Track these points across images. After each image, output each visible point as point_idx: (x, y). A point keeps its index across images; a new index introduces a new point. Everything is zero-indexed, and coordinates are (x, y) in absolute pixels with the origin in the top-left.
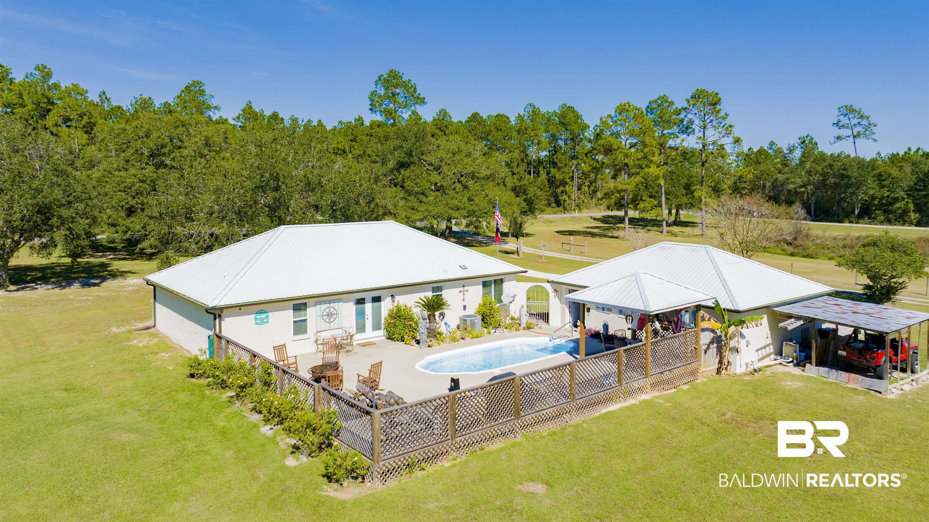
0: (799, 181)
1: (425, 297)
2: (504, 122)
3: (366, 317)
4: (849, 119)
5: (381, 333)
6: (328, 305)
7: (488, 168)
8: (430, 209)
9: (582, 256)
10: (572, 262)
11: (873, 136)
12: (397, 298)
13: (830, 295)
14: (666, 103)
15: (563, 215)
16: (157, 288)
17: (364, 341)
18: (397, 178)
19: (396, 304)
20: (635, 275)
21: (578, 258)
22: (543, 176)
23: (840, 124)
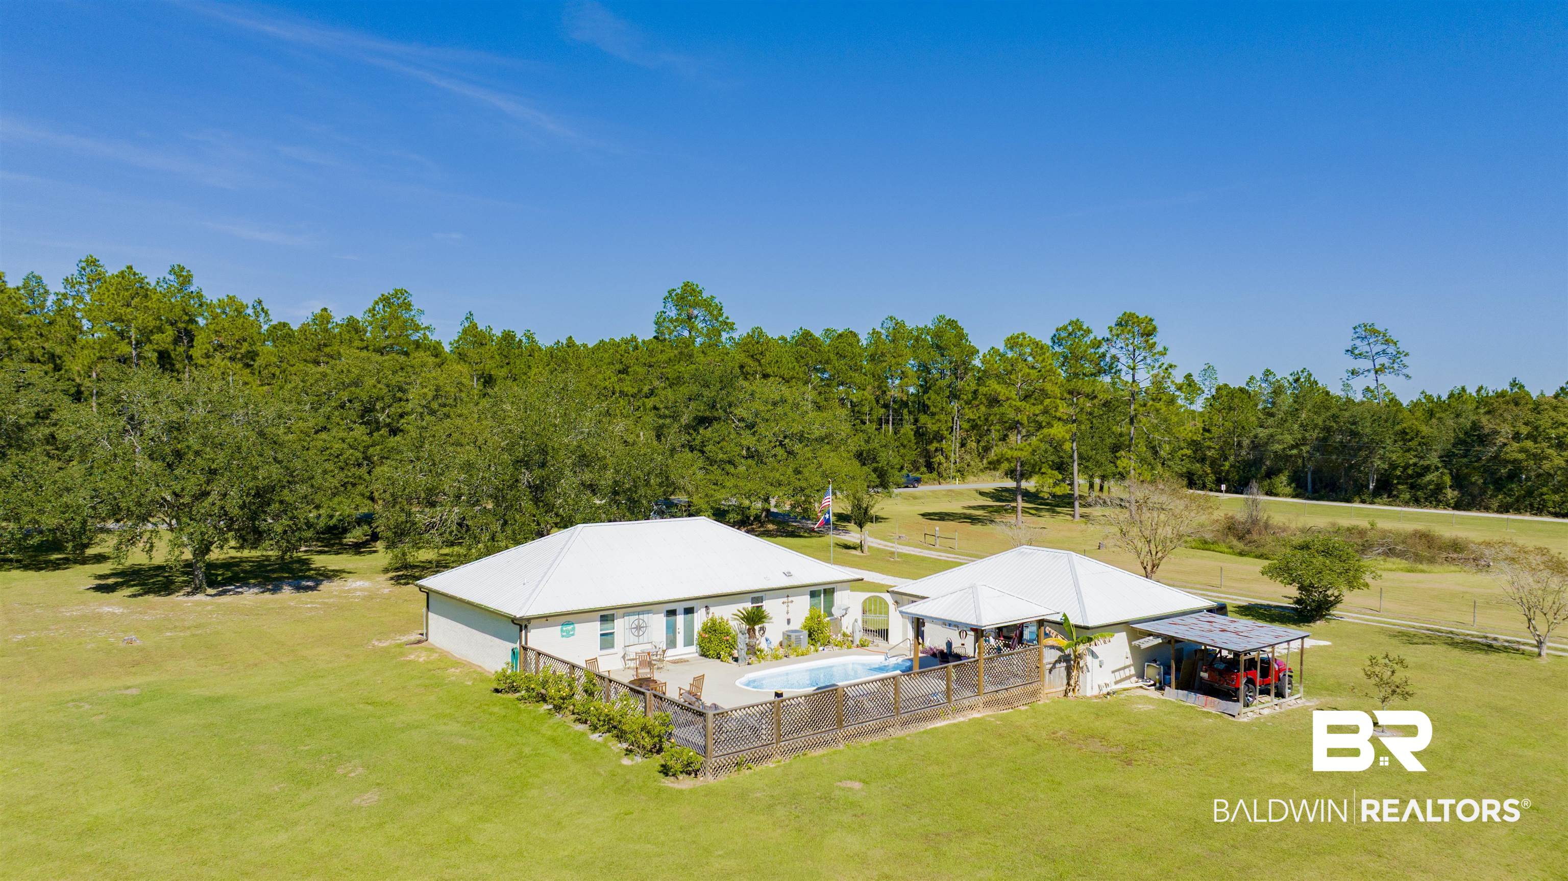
0: (1289, 439)
1: (744, 609)
2: (850, 345)
3: (677, 631)
4: (1369, 344)
5: (694, 649)
6: (637, 617)
7: (823, 425)
8: (741, 484)
9: (950, 553)
10: (935, 561)
11: (1405, 371)
12: (712, 609)
13: (1210, 610)
14: (1079, 331)
15: (937, 487)
16: (430, 593)
17: (674, 658)
18: (694, 439)
19: (710, 616)
20: (973, 587)
21: (944, 556)
22: (908, 429)
23: (1357, 352)
